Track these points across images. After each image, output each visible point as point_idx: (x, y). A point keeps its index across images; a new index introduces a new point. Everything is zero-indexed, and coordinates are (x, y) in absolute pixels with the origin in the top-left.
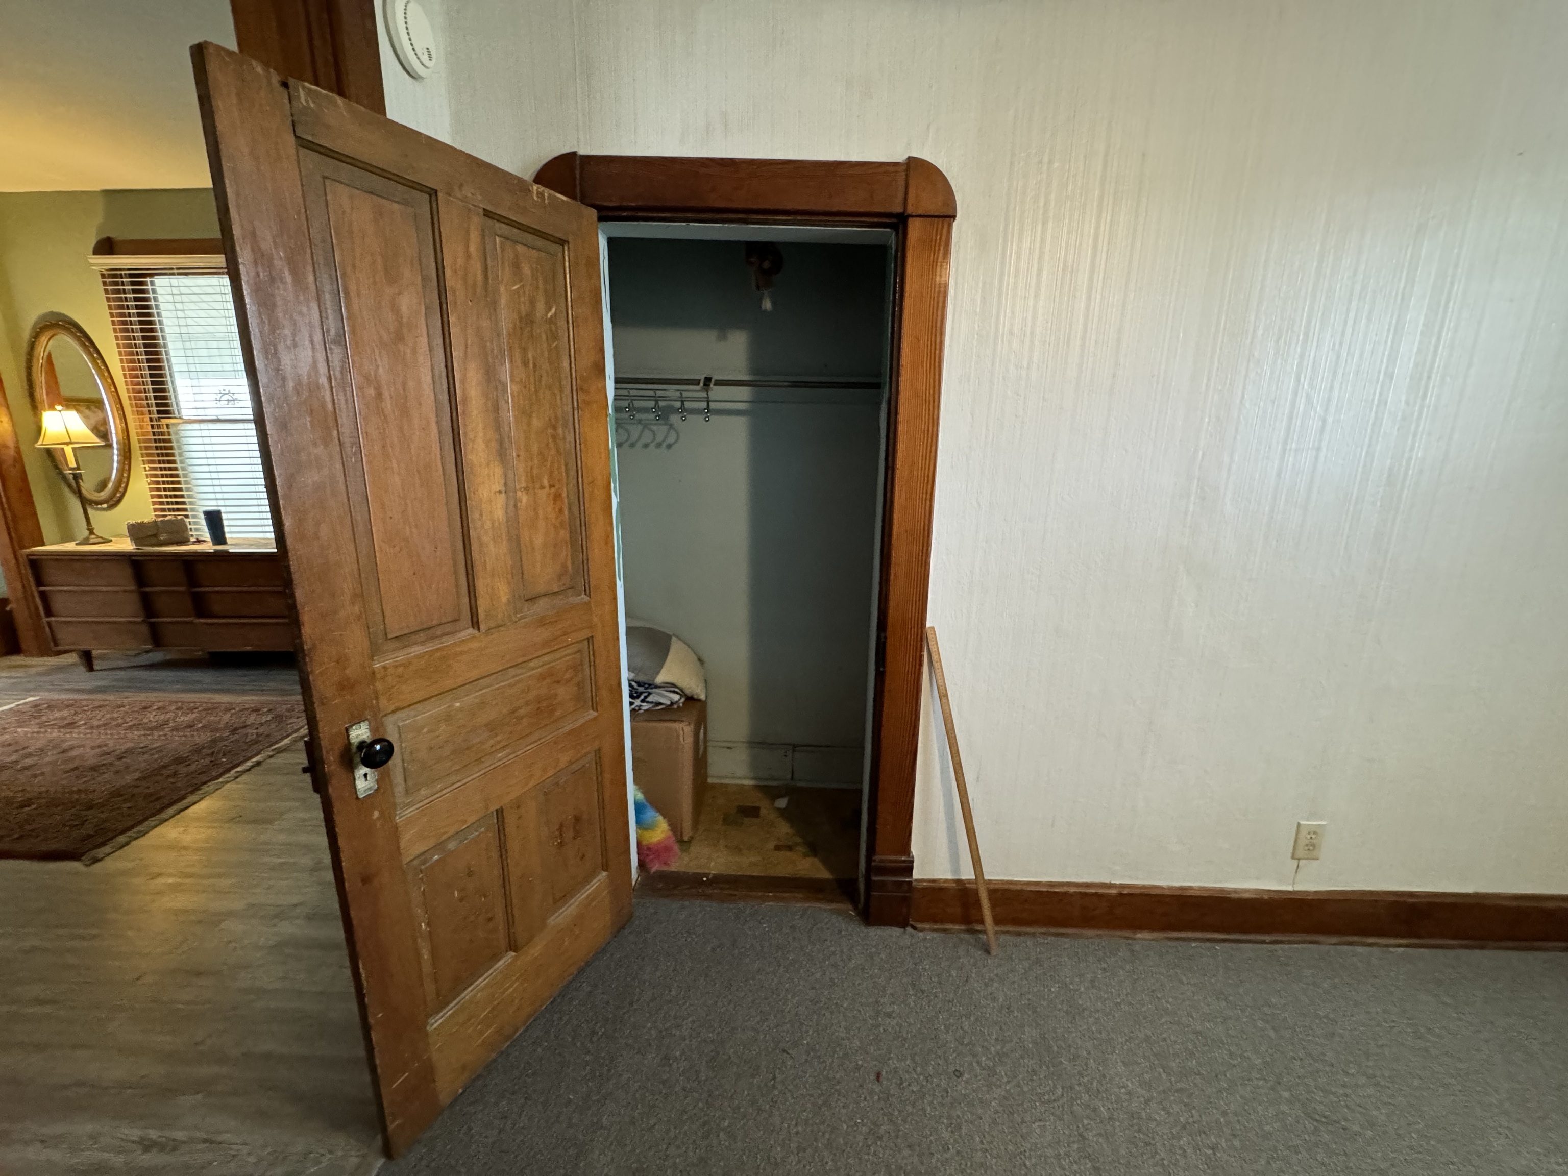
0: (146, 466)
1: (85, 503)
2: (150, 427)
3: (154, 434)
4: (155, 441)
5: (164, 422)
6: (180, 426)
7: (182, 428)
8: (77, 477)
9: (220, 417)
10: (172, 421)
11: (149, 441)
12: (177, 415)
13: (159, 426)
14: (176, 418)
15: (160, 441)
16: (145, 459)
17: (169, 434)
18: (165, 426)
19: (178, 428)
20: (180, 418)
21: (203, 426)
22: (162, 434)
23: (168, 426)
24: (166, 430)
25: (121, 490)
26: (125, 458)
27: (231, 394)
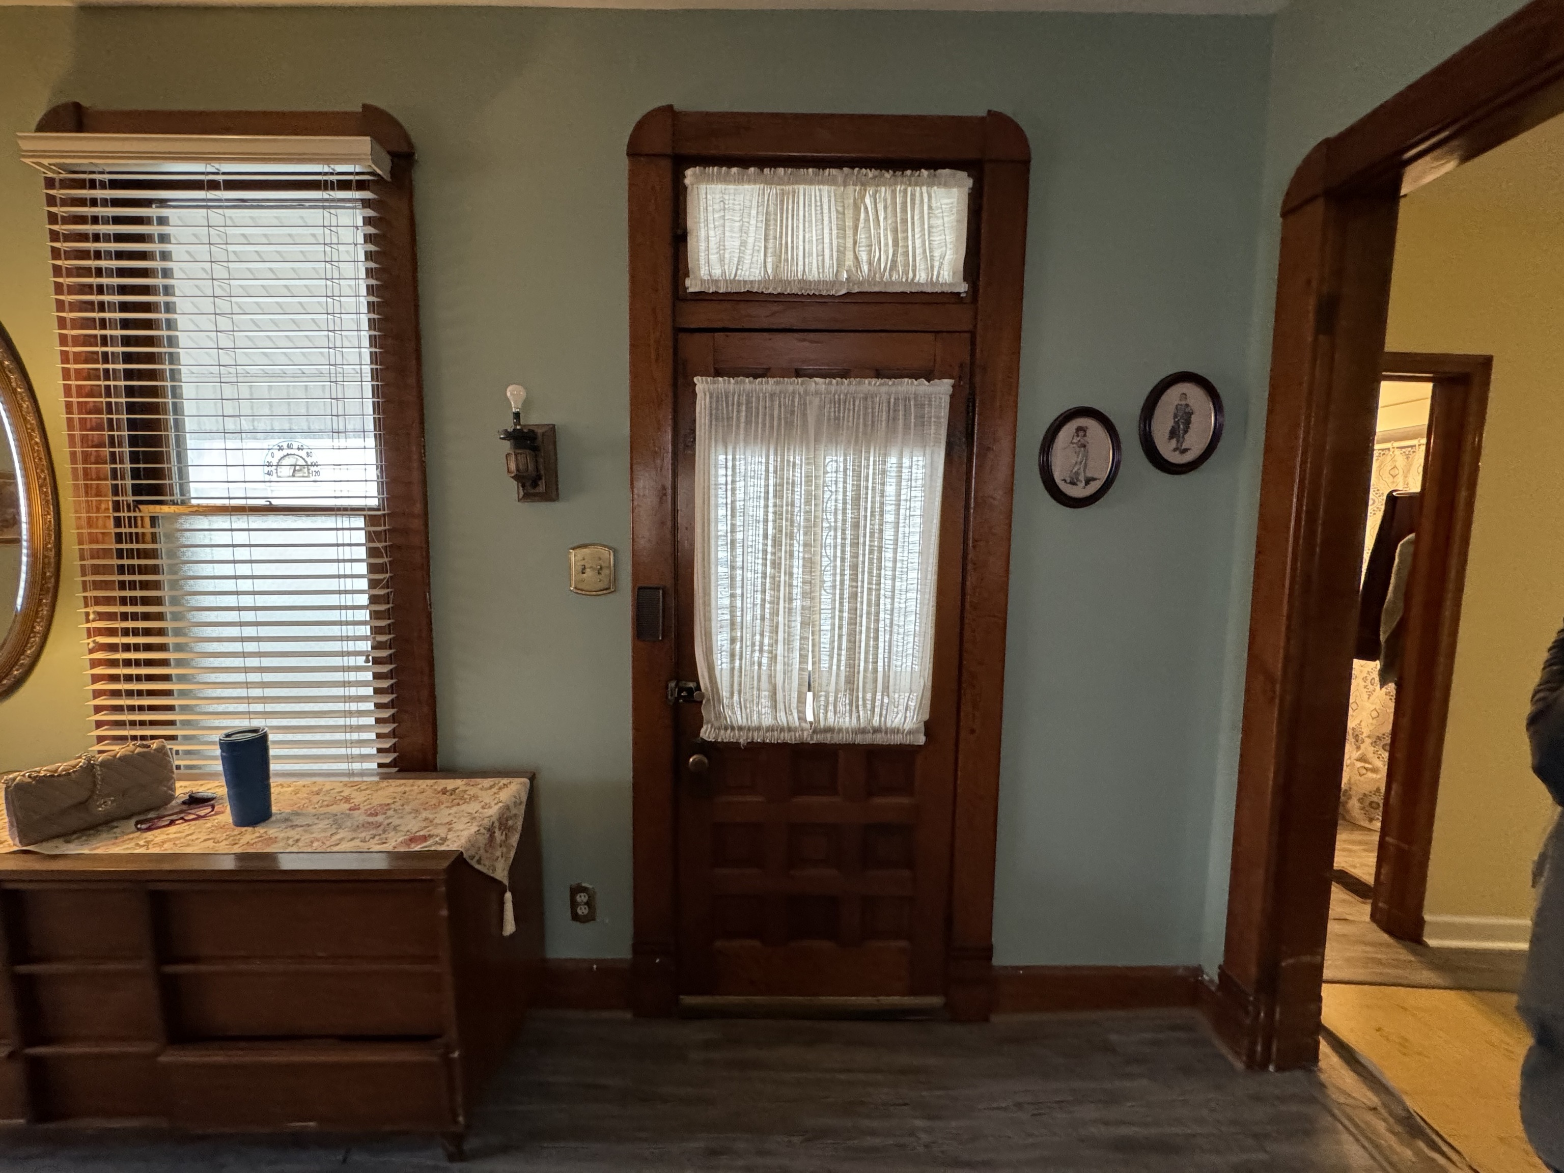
0: (90, 610)
2: (112, 522)
3: (119, 538)
4: (120, 554)
5: (147, 511)
6: (181, 521)
7: (187, 526)
9: (275, 502)
10: (165, 509)
11: (106, 553)
12: (177, 497)
13: (132, 522)
14: (174, 503)
15: (131, 554)
17: (154, 538)
18: (147, 522)
19: (178, 526)
20: (183, 503)
21: (240, 522)
22: (139, 538)
23: (154, 520)
24: (148, 530)
25: (24, 661)
26: (43, 590)
27: (303, 453)
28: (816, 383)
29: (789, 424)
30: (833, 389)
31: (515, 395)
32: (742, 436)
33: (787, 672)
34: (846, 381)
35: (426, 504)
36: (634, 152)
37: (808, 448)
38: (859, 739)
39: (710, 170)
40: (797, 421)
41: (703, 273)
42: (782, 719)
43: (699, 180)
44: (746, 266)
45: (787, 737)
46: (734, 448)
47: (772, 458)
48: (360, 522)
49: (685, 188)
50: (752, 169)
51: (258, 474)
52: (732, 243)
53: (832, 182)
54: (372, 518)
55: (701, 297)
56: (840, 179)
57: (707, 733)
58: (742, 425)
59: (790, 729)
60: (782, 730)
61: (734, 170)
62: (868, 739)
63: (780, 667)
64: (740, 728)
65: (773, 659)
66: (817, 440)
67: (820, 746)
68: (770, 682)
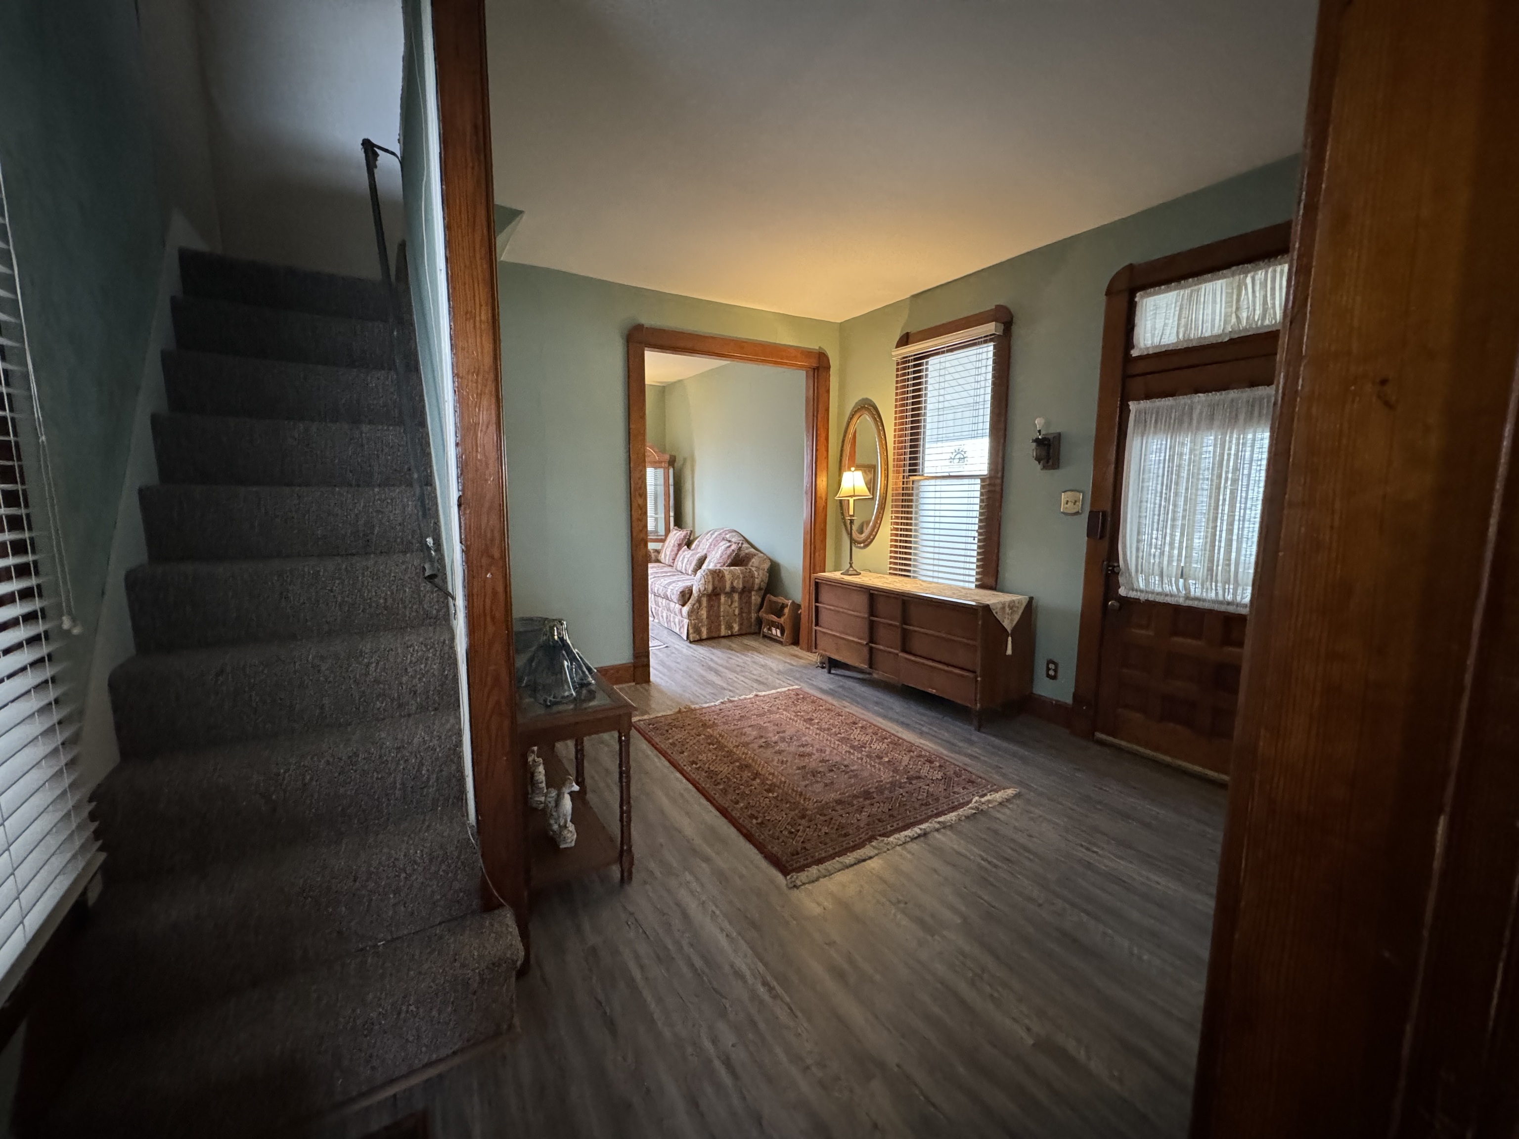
0: (893, 515)
1: (852, 541)
2: (901, 483)
3: (903, 489)
4: (903, 494)
5: (912, 478)
6: (920, 482)
7: (922, 484)
8: (852, 522)
9: (951, 474)
10: (917, 478)
11: (899, 494)
12: (920, 473)
13: (907, 483)
14: (919, 475)
15: (906, 494)
16: (894, 509)
17: (913, 489)
18: (911, 483)
19: (919, 484)
20: (922, 475)
21: (938, 482)
23: (913, 482)
24: (911, 486)
25: (874, 533)
26: (881, 508)
27: (963, 453)
28: (1199, 397)
29: (1181, 422)
30: (1209, 398)
31: (1039, 422)
32: (1152, 431)
33: (1170, 562)
34: (1218, 394)
35: (1003, 473)
36: (1109, 293)
37: (1192, 432)
38: (1216, 607)
39: (1149, 291)
40: (1186, 419)
41: (1142, 345)
42: (1167, 588)
43: (1142, 297)
44: (1167, 337)
45: (1168, 600)
46: (1147, 438)
47: (1169, 440)
48: (978, 481)
49: (1136, 302)
50: (1173, 284)
51: (947, 463)
52: (1159, 325)
53: (1224, 277)
54: (983, 479)
55: (1140, 358)
56: (1230, 275)
57: (1122, 591)
58: (1152, 425)
59: (1172, 596)
60: (1166, 595)
61: (1163, 287)
62: (1223, 608)
63: (1166, 559)
64: (1141, 591)
65: (1162, 554)
66: (1198, 429)
67: (1190, 609)
68: (1159, 566)
